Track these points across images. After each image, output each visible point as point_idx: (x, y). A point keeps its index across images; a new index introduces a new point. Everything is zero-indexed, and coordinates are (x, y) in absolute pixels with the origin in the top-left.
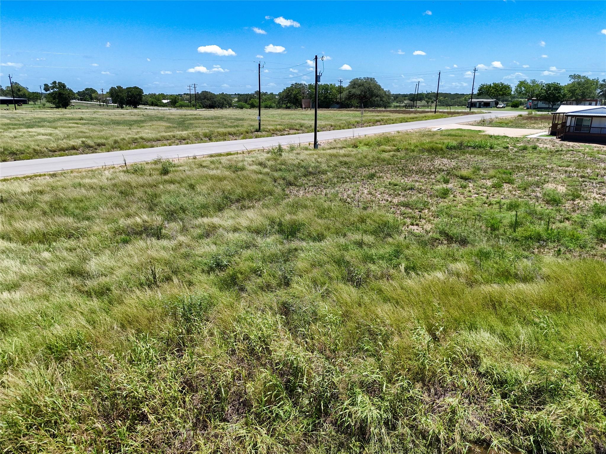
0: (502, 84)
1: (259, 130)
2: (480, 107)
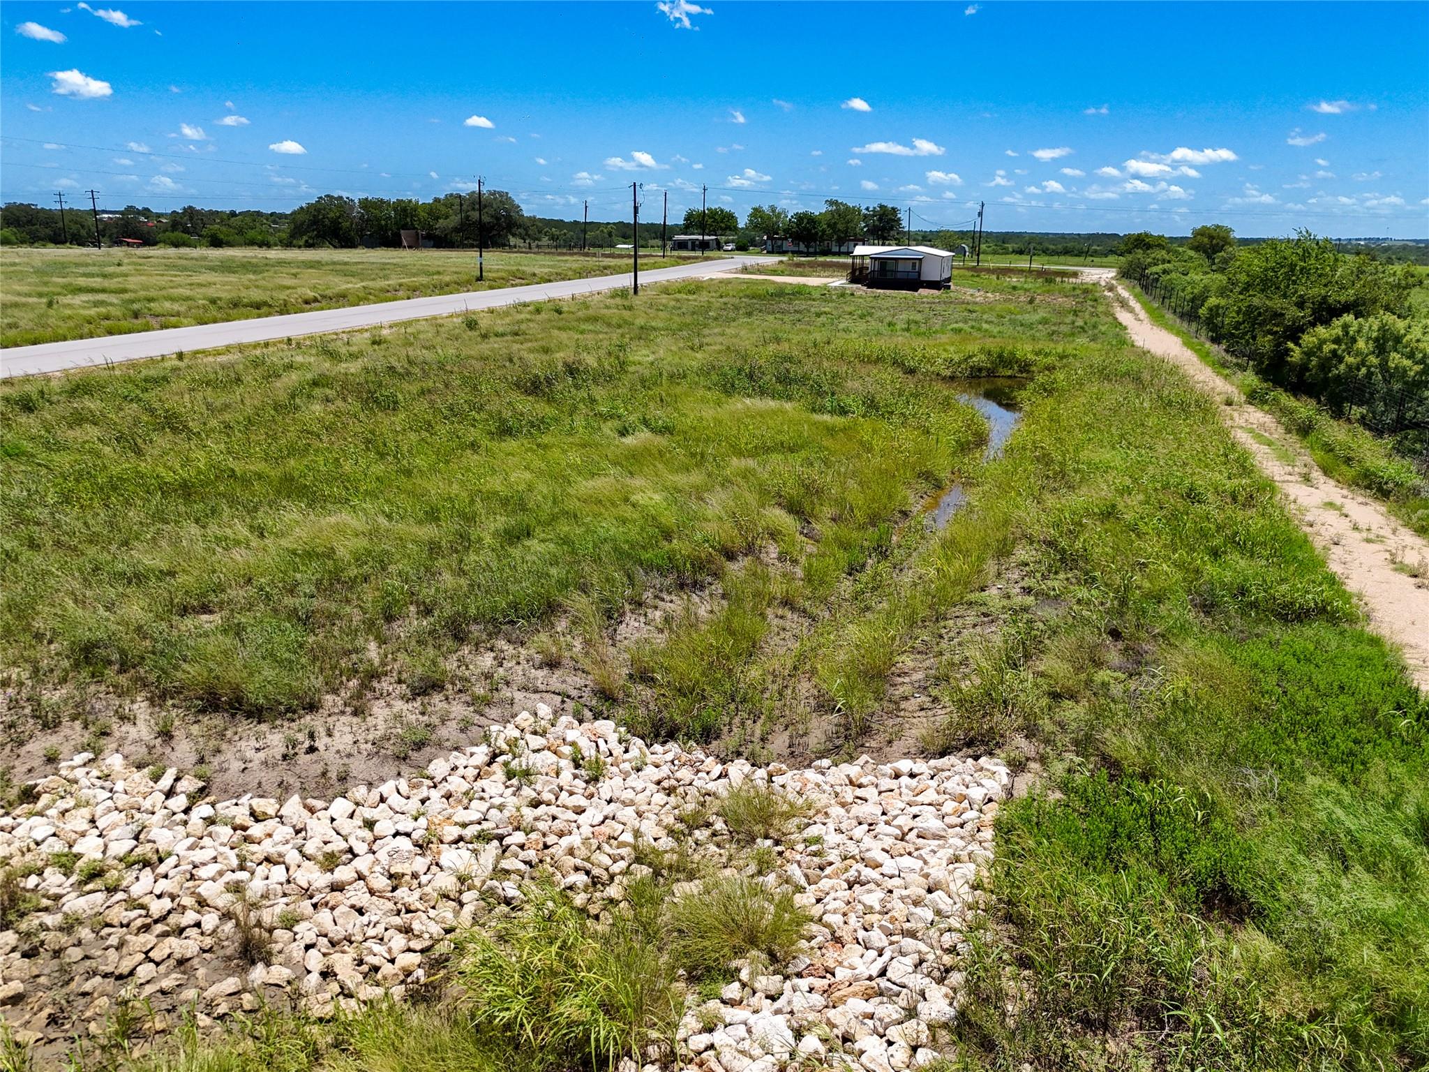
0: (722, 211)
1: (480, 278)
2: (693, 249)
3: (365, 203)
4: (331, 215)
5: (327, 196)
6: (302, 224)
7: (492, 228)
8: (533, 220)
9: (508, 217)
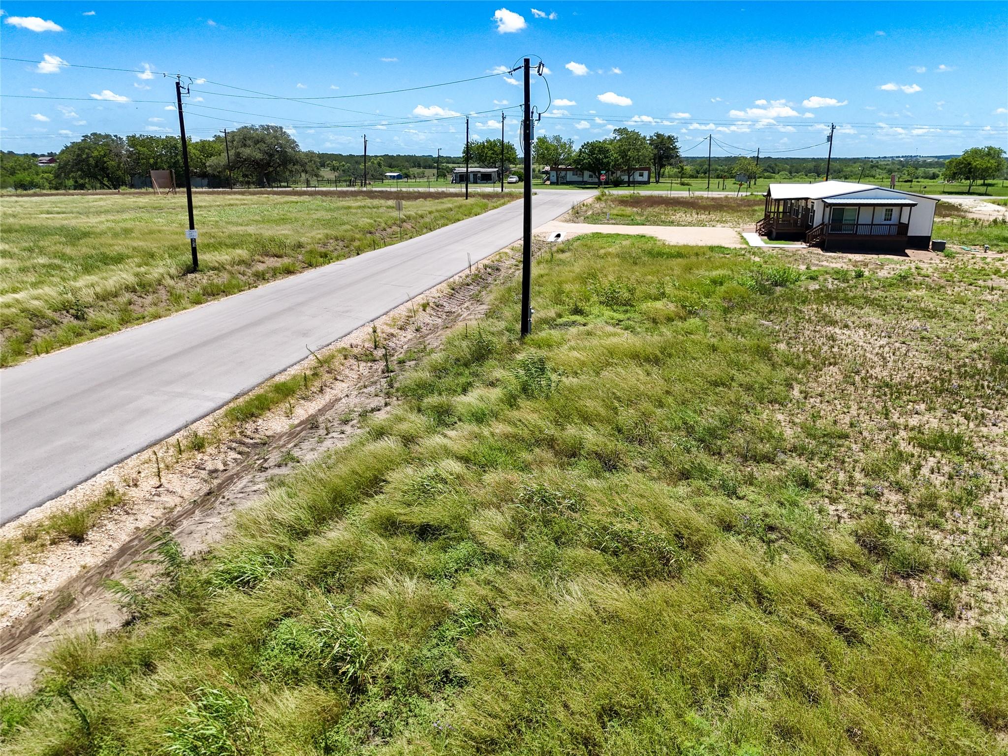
3: (133, 140)
4: (96, 153)
5: (94, 134)
6: (66, 164)
7: (268, 164)
8: (310, 155)
9: (283, 153)
